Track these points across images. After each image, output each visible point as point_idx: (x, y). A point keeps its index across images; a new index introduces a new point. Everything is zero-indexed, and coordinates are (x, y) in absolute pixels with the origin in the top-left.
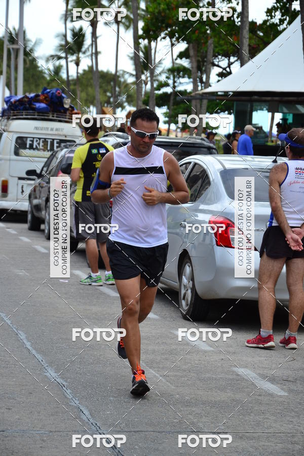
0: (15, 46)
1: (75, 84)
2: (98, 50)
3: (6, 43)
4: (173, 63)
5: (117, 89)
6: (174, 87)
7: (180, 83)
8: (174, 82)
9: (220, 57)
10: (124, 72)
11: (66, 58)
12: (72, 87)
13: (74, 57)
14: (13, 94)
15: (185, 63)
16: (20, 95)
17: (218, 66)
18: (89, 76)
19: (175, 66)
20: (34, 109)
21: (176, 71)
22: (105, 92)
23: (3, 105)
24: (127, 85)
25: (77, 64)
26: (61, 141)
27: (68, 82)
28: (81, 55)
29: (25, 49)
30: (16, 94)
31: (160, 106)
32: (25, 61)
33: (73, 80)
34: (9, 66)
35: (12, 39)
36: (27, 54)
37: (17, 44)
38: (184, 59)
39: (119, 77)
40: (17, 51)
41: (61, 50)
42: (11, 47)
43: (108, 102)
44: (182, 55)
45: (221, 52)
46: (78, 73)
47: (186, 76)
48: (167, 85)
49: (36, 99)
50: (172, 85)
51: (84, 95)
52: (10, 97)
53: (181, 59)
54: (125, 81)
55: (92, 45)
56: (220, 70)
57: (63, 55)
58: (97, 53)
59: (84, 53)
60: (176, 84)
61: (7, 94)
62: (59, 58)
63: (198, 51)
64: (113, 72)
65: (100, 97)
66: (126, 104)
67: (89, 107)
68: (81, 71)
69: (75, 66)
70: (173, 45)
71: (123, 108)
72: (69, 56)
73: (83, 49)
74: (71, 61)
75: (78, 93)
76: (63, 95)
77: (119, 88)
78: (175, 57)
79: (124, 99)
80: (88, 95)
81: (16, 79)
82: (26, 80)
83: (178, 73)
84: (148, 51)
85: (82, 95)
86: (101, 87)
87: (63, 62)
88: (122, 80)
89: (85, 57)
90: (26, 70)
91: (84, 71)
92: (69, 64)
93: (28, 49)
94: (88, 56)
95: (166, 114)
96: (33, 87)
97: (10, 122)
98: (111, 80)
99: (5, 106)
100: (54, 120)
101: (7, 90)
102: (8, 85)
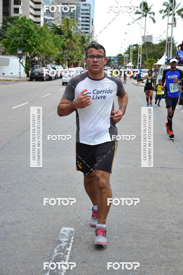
0: (170, 42)
3: (167, 41)
23: (165, 61)
29: (173, 43)
30: (170, 57)
32: (173, 47)
34: (167, 49)
36: (173, 45)
37: (170, 41)
40: (170, 43)
42: (168, 42)
52: (168, 58)
61: (167, 57)
81: (170, 53)
82: (173, 53)
90: (173, 50)
93: (174, 43)
96: (175, 55)
97: (168, 66)
99: (166, 61)
100: (182, 66)
101: (166, 56)
102: (167, 55)
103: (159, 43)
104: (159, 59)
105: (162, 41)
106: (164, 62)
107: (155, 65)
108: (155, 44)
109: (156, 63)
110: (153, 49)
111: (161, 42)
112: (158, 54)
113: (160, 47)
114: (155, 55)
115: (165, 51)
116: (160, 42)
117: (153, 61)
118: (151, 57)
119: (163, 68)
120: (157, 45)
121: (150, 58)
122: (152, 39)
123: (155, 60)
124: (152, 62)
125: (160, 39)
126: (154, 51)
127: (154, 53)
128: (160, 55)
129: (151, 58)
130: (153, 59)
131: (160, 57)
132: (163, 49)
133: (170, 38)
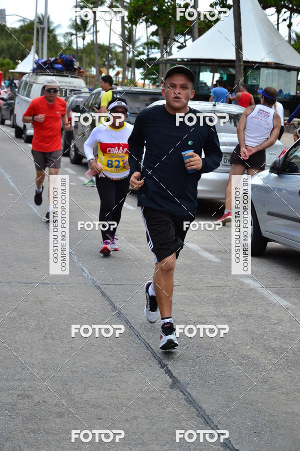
0: (42, 26)
1: (82, 53)
2: (98, 29)
3: (36, 24)
4: (148, 38)
5: (110, 56)
6: (148, 56)
7: (152, 53)
8: (148, 52)
9: (179, 35)
10: (115, 44)
11: (76, 35)
12: (80, 54)
13: (82, 34)
14: (40, 58)
15: (155, 39)
16: (45, 59)
17: (177, 41)
18: (92, 47)
19: (149, 41)
20: (54, 69)
21: (150, 45)
22: (102, 58)
23: (33, 65)
24: (116, 54)
25: (84, 39)
26: (72, 90)
27: (77, 50)
28: (86, 32)
29: (49, 29)
30: (42, 58)
31: (138, 67)
32: (48, 36)
33: (80, 50)
34: (37, 39)
35: (41, 22)
36: (50, 31)
37: (43, 24)
38: (155, 36)
39: (111, 48)
40: (43, 29)
41: (72, 28)
42: (39, 26)
43: (104, 65)
44: (153, 34)
45: (179, 32)
46: (84, 45)
47: (156, 48)
48: (143, 53)
49: (55, 62)
50: (146, 54)
51: (87, 60)
52: (38, 60)
53: (153, 36)
54: (115, 51)
55: (93, 26)
56: (179, 44)
57: (74, 32)
58: (97, 32)
59: (88, 31)
60: (149, 53)
61: (37, 57)
62: (72, 34)
63: (164, 31)
64: (108, 44)
65: (99, 61)
66: (115, 66)
67: (91, 68)
68: (86, 44)
69: (82, 40)
70: (147, 27)
71: (114, 69)
72: (78, 33)
73: (88, 29)
74: (79, 37)
75: (84, 58)
76: (74, 59)
77: (111, 55)
78: (149, 35)
79: (115, 63)
80: (90, 59)
81: (42, 49)
82: (49, 49)
83: (151, 46)
84: (131, 31)
85: (86, 60)
86: (99, 55)
87: (74, 37)
88: (113, 50)
89: (89, 34)
90: (49, 43)
91: (88, 43)
92: (78, 38)
93: (51, 28)
94: (91, 34)
95: (142, 73)
96: (54, 54)
97: (38, 76)
98: (105, 50)
99: (35, 66)
100: (68, 76)
101: (36, 55)
102: (37, 52)
103: (21, 27)
104: (20, 61)
105: (26, 23)
106: (32, 68)
107: (12, 72)
108: (12, 28)
109: (14, 68)
110: (7, 39)
111: (25, 26)
112: (19, 49)
113: (22, 36)
114: (12, 51)
115: (32, 44)
116: (22, 23)
117: (8, 64)
118: (3, 55)
119: (28, 79)
120: (15, 31)
121: (2, 58)
122: (5, 18)
123: (11, 62)
124: (6, 67)
125: (22, 18)
126: (10, 42)
127: (10, 47)
128: (22, 51)
129: (4, 58)
130: (7, 60)
131: (23, 57)
132: (29, 40)
133: (43, 18)
